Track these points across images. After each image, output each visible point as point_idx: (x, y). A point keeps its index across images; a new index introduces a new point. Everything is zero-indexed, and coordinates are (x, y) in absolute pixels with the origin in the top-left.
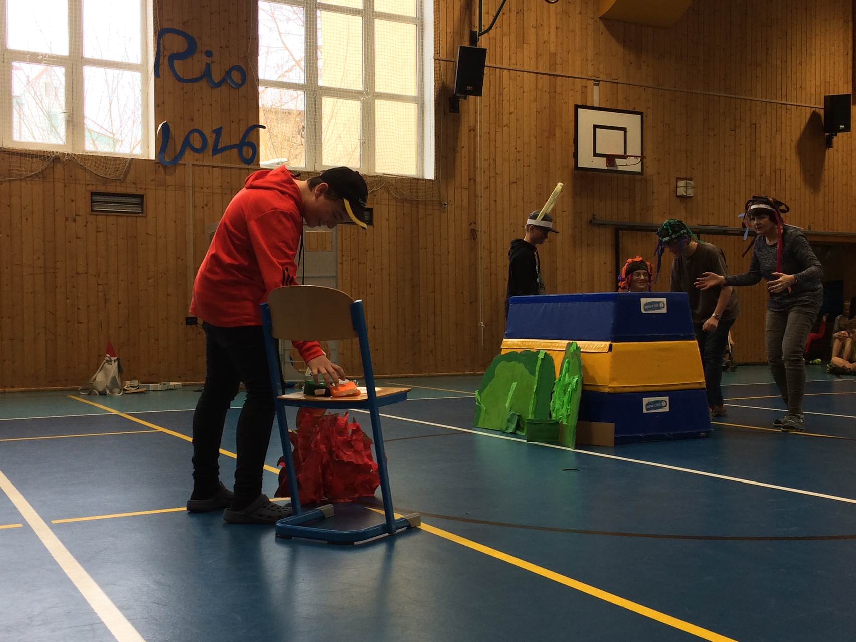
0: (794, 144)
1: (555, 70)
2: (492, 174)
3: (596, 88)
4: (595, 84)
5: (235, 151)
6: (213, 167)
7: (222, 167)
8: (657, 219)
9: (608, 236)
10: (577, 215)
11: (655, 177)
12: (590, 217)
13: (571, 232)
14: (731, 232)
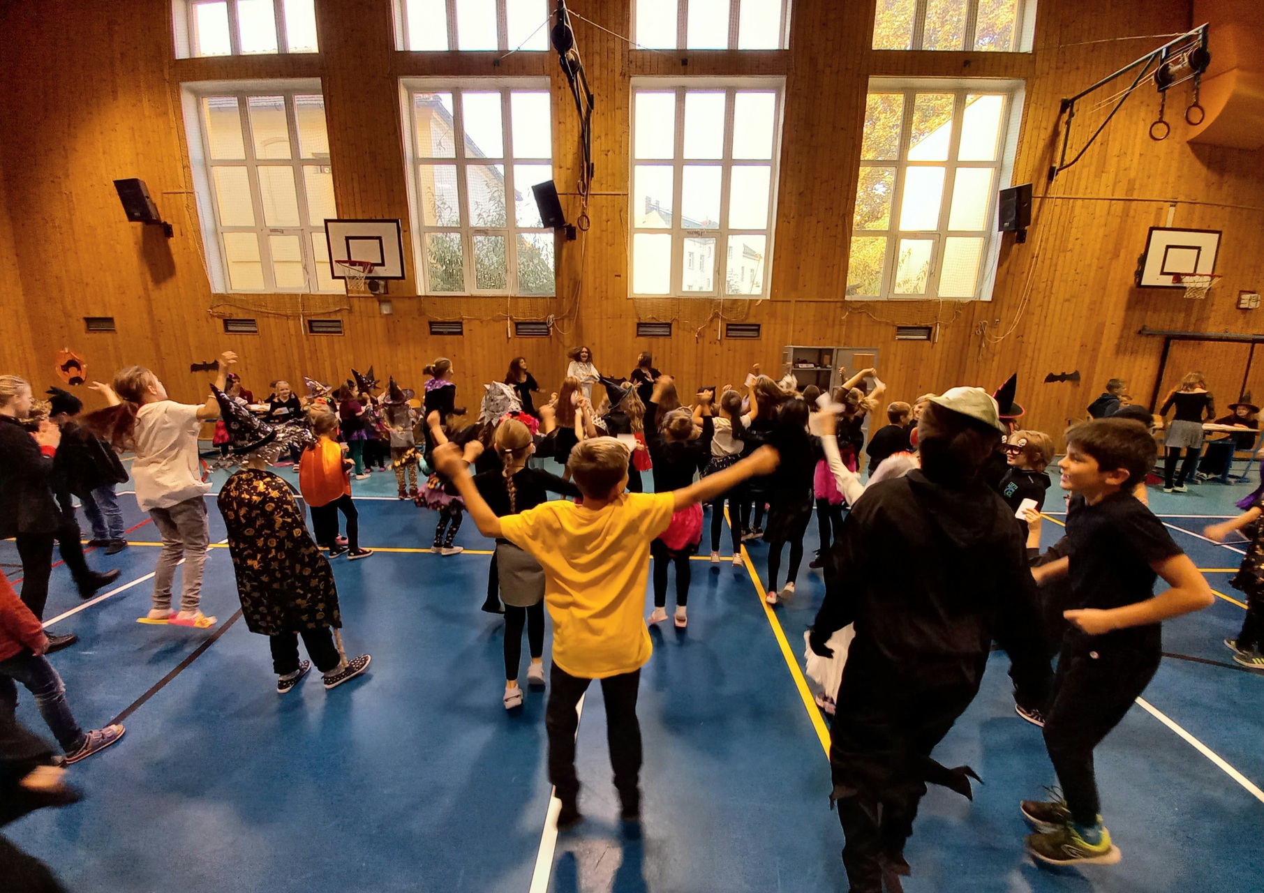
1: (1132, 195)
2: (1047, 293)
3: (1172, 210)
4: (1171, 206)
8: (1212, 329)
9: (1156, 343)
10: (1126, 326)
11: (1218, 290)
12: (1139, 328)
13: (1116, 341)
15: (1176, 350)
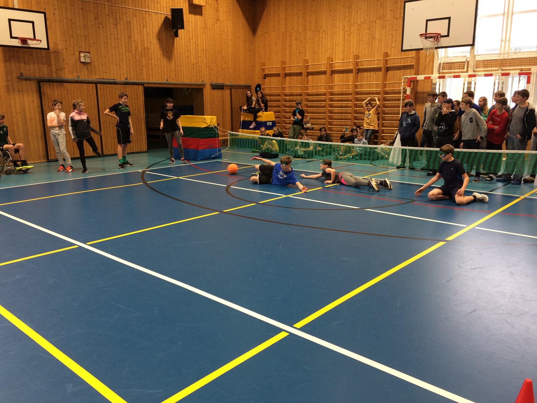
0: (155, 34)
8: (68, 76)
9: (33, 85)
10: (8, 73)
11: (64, 51)
12: (19, 74)
13: (5, 84)
14: (118, 83)
15: (46, 88)
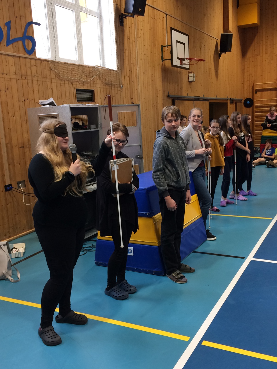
4: (166, 16)
5: (20, 43)
6: (9, 55)
7: (14, 56)
10: (163, 92)
14: (201, 99)
